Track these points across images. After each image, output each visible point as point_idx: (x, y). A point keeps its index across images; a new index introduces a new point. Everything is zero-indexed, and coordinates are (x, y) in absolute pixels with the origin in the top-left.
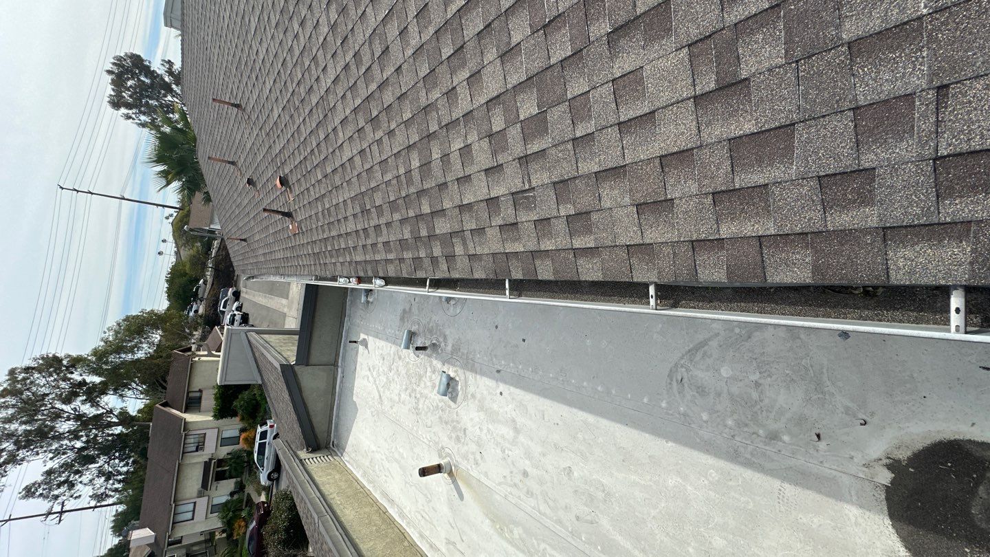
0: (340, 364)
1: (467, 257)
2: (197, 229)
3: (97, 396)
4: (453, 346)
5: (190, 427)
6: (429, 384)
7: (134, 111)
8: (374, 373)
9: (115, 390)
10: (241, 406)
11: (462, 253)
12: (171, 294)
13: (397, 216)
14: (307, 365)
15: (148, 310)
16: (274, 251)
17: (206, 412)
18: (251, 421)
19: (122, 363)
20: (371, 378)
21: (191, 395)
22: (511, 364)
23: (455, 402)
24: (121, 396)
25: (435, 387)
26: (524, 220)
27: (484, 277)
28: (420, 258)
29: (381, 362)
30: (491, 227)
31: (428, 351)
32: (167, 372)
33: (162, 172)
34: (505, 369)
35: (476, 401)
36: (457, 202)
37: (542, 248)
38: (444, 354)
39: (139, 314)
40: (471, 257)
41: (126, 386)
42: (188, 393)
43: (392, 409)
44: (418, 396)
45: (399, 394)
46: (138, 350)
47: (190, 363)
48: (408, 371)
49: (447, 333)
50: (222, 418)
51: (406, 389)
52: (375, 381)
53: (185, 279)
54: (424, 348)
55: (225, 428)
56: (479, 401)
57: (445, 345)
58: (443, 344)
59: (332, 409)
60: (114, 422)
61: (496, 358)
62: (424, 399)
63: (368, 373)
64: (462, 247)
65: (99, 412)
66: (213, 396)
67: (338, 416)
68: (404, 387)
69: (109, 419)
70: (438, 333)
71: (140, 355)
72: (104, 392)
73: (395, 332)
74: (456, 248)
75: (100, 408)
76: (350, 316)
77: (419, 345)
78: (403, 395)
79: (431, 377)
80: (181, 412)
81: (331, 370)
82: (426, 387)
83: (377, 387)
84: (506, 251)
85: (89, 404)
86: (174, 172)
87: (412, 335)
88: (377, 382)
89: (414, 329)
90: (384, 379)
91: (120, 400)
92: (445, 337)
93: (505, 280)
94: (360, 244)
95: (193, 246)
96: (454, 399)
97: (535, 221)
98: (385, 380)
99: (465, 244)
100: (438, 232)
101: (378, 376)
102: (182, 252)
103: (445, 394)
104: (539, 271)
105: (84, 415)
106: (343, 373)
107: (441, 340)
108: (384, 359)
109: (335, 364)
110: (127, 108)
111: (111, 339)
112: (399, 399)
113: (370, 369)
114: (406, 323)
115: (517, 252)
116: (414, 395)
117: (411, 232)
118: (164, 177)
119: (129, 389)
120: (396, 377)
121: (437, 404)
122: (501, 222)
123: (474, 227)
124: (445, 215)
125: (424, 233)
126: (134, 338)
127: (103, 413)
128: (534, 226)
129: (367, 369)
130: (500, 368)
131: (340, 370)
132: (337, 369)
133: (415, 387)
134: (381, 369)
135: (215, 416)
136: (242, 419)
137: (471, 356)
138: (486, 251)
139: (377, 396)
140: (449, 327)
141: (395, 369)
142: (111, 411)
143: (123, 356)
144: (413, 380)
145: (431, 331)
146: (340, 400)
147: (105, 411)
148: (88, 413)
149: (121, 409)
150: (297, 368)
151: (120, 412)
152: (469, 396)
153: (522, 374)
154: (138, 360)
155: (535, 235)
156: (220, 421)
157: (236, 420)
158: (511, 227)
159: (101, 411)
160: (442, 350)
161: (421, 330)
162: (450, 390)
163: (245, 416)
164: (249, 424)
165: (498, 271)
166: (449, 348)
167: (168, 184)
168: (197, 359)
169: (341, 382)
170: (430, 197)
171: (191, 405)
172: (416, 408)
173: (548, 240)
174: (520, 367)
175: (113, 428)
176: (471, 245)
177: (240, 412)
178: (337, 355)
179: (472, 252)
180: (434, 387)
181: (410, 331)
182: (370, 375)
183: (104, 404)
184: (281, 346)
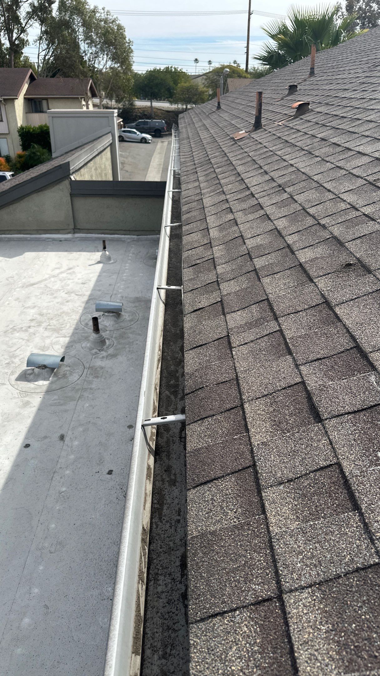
0: (77, 235)
1: (225, 334)
2: (227, 87)
3: (38, 16)
4: (102, 368)
5: (8, 106)
6: (48, 341)
7: (345, 13)
8: (64, 275)
9: (46, 32)
10: (34, 153)
11: (231, 324)
12: (153, 75)
13: (281, 224)
14: (72, 195)
15: (132, 47)
16: (209, 130)
17: (26, 118)
18: (18, 165)
19: (74, 31)
20: (57, 271)
21: (44, 103)
22: (72, 457)
23: (17, 379)
24: (41, 38)
25: (43, 350)
26: (334, 435)
27: (188, 369)
28: (215, 267)
29: (80, 281)
30: (297, 366)
31: (93, 336)
32: (66, 75)
33: (286, 28)
34: (65, 448)
35: (17, 410)
36: (334, 298)
37: (269, 494)
38: (90, 357)
39: (127, 39)
40: (225, 341)
41: (51, 42)
42: (46, 99)
43: (16, 300)
44: (31, 330)
45: (34, 307)
46: (87, 43)
47: (80, 97)
48: (67, 314)
49: (120, 358)
50: (20, 135)
51: (41, 314)
52: (54, 276)
53: (171, 84)
54: (96, 329)
55: (10, 141)
56: (19, 414)
57: (103, 357)
58: (104, 354)
59: (19, 232)
60: (12, 36)
61: (84, 431)
62: (26, 338)
63: (65, 268)
64: (243, 322)
65: (22, 21)
66: (44, 124)
67: (10, 240)
68: (45, 311)
69: (16, 31)
70: (120, 346)
71: (83, 46)
72: (43, 21)
73: (120, 293)
74: (239, 313)
75: (26, 21)
76: (138, 240)
77: (102, 323)
78: (33, 311)
79: (57, 343)
80: (25, 95)
81: (69, 225)
82: (43, 338)
83: (46, 280)
84: (246, 406)
85: (30, 10)
86: (288, 39)
87: (116, 313)
88: (52, 279)
89: (125, 316)
90: (58, 286)
91: (36, 38)
92: (113, 356)
93: (183, 412)
94: (228, 197)
95: (208, 87)
96: (24, 377)
97: (339, 465)
98: (55, 288)
99: (249, 325)
100: (266, 281)
101: (60, 280)
102: (199, 79)
103: (29, 363)
104: (207, 492)
105: (18, 7)
106: (66, 240)
107: (111, 351)
108: (83, 283)
109: (76, 230)
110: (347, 6)
111: (98, 15)
112: (29, 307)
113: (70, 269)
114: (133, 305)
115: (247, 430)
116: (32, 324)
117: (258, 247)
118: (280, 31)
119: (48, 45)
120: (59, 300)
121: (18, 356)
122: (312, 383)
123: (288, 334)
124: (302, 284)
125: (259, 263)
126: (100, 37)
127: (21, 24)
128: (323, 464)
129: (71, 266)
130: (67, 439)
131: (69, 236)
132: (69, 233)
133: (44, 325)
134: (69, 282)
135: (22, 128)
136: (20, 156)
137: (86, 394)
138: (241, 366)
139: (32, 281)
140: (128, 360)
141: (69, 298)
142: (23, 30)
143: (81, 30)
144: (54, 322)
145: (122, 336)
146: (32, 240)
147: (23, 26)
148: (20, 10)
149: (27, 41)
150: (66, 182)
151: (24, 40)
152: (26, 399)
153: (57, 477)
154: (77, 47)
155: (301, 469)
156: (17, 134)
157: (19, 150)
158: (305, 406)
159: (23, 22)
160: (96, 353)
161: (122, 324)
162: (37, 370)
163: (23, 159)
164: (15, 165)
165: (201, 394)
166: (98, 363)
167: (273, 37)
168: (84, 103)
169: (54, 240)
170: (330, 256)
171: (33, 104)
172: (14, 330)
173: (295, 510)
174: (68, 472)
175: (6, 36)
176: (250, 336)
177: (27, 153)
178: (89, 231)
179: (235, 340)
180: (43, 348)
181: (121, 310)
182: (62, 270)
183: (31, 23)
184: (96, 169)
